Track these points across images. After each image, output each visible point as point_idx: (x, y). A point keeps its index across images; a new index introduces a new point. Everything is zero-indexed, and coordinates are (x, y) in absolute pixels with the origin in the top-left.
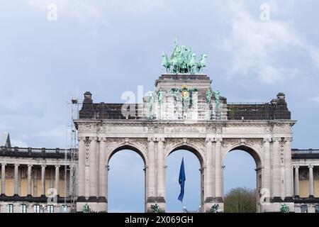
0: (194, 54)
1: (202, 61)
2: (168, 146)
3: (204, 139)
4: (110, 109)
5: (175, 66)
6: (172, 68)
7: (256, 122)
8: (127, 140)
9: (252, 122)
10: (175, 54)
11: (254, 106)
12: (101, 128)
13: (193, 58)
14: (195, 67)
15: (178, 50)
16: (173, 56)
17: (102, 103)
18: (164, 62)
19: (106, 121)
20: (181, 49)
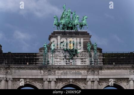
0: (78, 16)
1: (84, 22)
2: (58, 84)
3: (86, 79)
4: (15, 57)
5: (64, 25)
6: (61, 26)
7: (124, 66)
8: (28, 80)
9: (121, 66)
10: (63, 16)
11: (122, 55)
12: (9, 71)
13: (77, 19)
14: (78, 26)
15: (66, 13)
16: (62, 18)
17: (9, 53)
18: (55, 22)
19: (12, 66)
20: (68, 12)
